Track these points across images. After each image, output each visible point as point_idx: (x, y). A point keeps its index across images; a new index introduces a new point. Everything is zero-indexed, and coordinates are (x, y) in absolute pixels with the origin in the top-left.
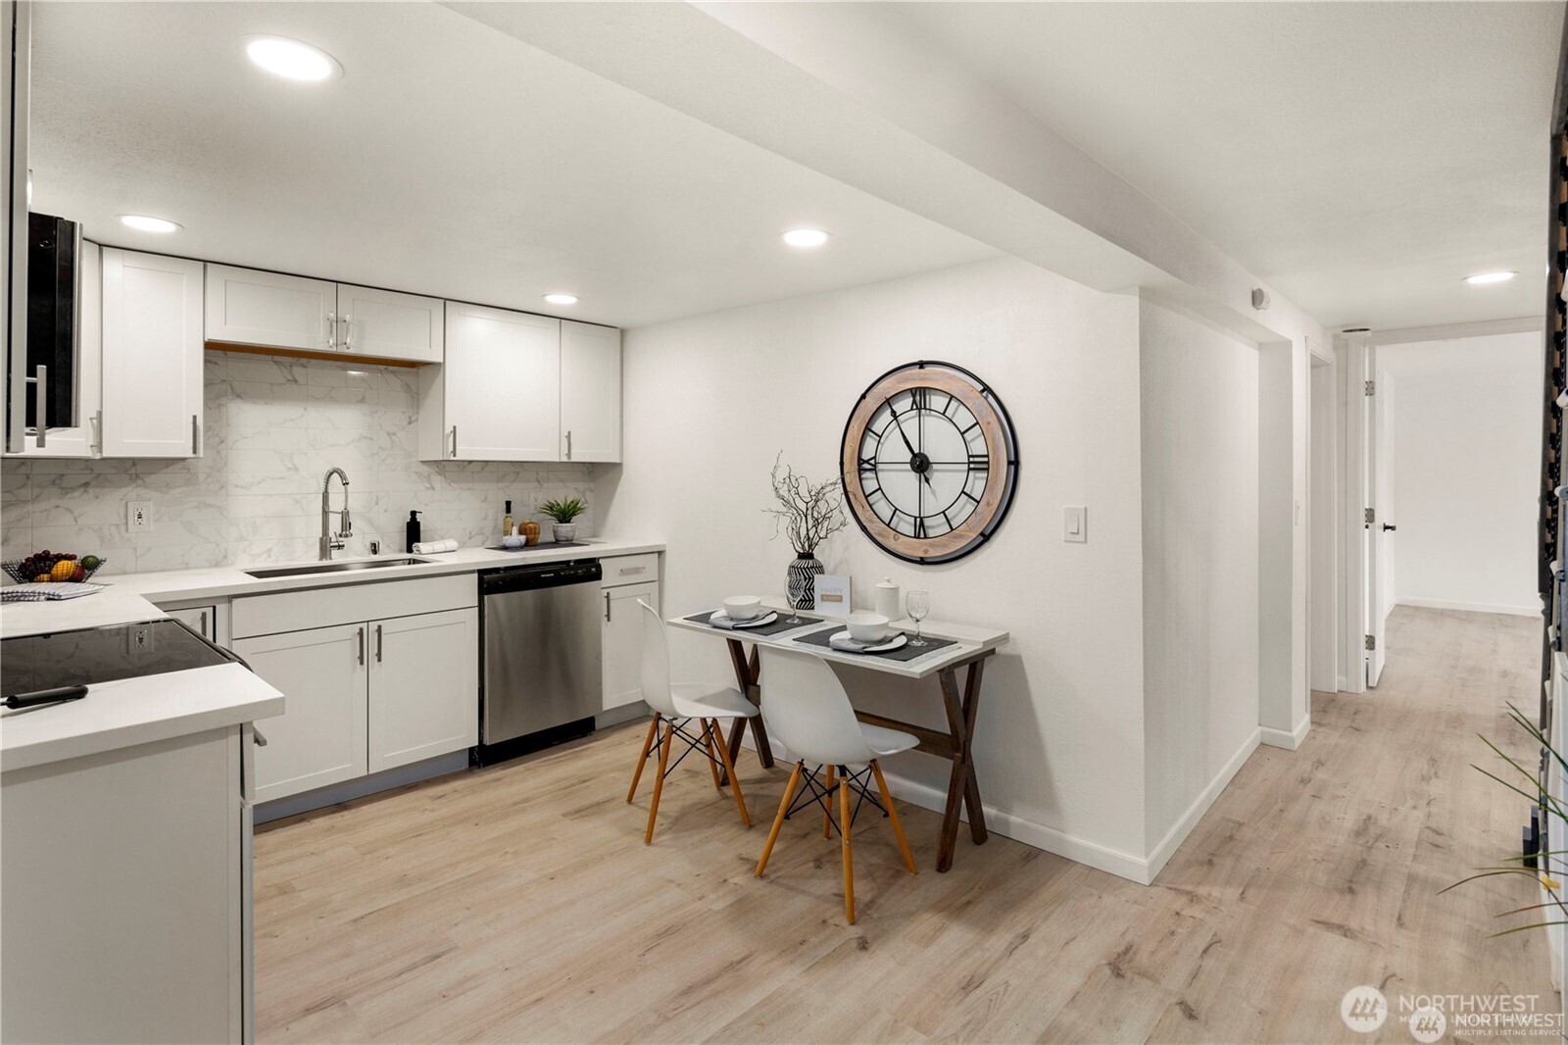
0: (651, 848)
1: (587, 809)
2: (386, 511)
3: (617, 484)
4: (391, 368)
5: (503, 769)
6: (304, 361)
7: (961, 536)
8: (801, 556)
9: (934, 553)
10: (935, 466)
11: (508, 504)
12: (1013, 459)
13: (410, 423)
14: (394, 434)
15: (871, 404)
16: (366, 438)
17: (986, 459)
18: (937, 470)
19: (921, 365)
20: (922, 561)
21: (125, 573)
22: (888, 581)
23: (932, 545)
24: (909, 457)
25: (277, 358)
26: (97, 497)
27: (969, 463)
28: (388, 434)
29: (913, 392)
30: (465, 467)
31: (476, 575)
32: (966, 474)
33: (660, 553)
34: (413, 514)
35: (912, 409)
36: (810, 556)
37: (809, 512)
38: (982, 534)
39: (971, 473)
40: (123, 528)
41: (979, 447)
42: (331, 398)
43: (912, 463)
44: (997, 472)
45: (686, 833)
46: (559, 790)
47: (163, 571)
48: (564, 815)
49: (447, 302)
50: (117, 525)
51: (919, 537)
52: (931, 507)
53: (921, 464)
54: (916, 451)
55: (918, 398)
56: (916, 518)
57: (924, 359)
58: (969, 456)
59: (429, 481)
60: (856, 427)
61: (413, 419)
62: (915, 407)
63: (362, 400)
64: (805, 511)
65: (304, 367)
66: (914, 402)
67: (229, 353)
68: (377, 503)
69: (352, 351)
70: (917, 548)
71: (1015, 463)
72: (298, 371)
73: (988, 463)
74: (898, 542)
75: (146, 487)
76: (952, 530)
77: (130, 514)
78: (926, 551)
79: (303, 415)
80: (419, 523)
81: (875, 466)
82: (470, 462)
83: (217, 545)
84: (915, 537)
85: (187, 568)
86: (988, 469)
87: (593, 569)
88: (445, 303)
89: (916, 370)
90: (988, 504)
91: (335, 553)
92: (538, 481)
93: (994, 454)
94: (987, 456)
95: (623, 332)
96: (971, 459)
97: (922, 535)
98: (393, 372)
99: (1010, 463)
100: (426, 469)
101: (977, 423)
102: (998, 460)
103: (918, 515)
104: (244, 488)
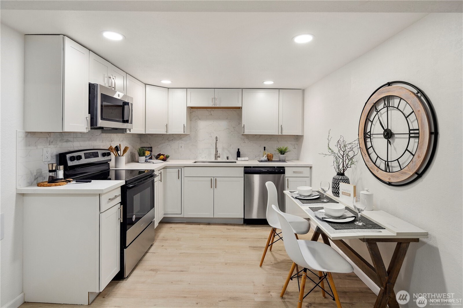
0: (260, 268)
1: (257, 247)
2: (232, 148)
3: (302, 143)
4: (234, 109)
5: (250, 227)
6: (213, 109)
7: (405, 173)
8: (339, 174)
9: (393, 180)
10: (396, 136)
11: (265, 148)
12: (433, 131)
13: (239, 124)
14: (235, 127)
15: (368, 107)
16: (228, 129)
17: (417, 132)
18: (396, 138)
19: (389, 84)
20: (390, 184)
21: (179, 159)
22: (367, 191)
23: (392, 176)
24: (382, 131)
25: (208, 109)
26: (174, 143)
27: (410, 134)
28: (233, 127)
29: (384, 98)
30: (254, 137)
31: (243, 168)
32: (408, 140)
33: (311, 167)
34: (239, 149)
35: (384, 107)
36: (343, 174)
37: (345, 156)
38: (416, 173)
39: (411, 139)
40: (178, 149)
41: (415, 125)
42: (219, 118)
43: (384, 134)
44: (424, 139)
45: (275, 269)
46: (257, 239)
47: (185, 159)
48: (250, 247)
49: (243, 89)
50: (177, 149)
51: (386, 171)
52: (393, 156)
53: (388, 135)
54: (386, 128)
55: (386, 102)
56: (386, 161)
57: (390, 81)
58: (410, 130)
59: (244, 140)
60: (363, 118)
61: (240, 123)
62: (385, 106)
63: (227, 119)
64: (342, 155)
65: (213, 111)
66: (385, 104)
67: (198, 109)
68: (230, 146)
69: (218, 106)
70: (385, 176)
71: (434, 133)
72: (212, 112)
73: (418, 133)
74: (378, 173)
75: (182, 141)
76: (401, 169)
77: (180, 147)
78: (390, 179)
79: (213, 123)
80: (240, 152)
81: (370, 135)
82: (256, 135)
83: (195, 155)
84: (385, 171)
85: (190, 159)
86: (418, 137)
87: (282, 170)
88: (242, 90)
89: (387, 88)
90: (419, 157)
91: (218, 158)
92: (278, 141)
93: (422, 128)
94: (418, 130)
95: (303, 91)
96: (411, 132)
97: (388, 171)
98: (235, 111)
99: (431, 133)
100: (243, 137)
101: (413, 112)
102: (424, 132)
103: (387, 160)
104: (200, 141)
